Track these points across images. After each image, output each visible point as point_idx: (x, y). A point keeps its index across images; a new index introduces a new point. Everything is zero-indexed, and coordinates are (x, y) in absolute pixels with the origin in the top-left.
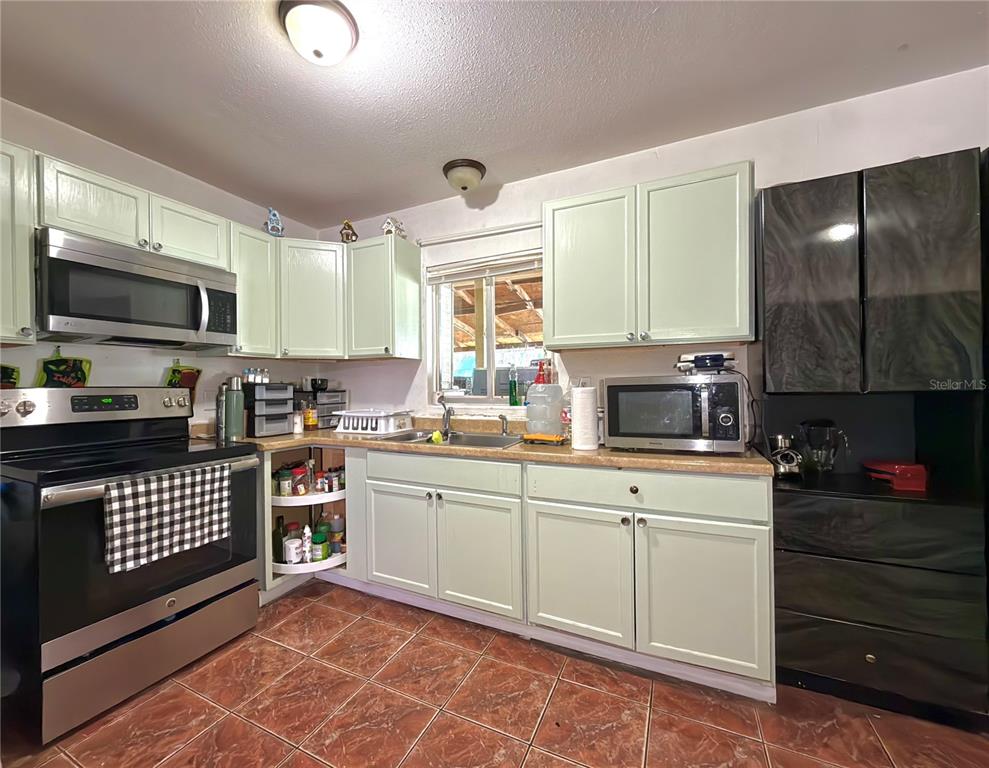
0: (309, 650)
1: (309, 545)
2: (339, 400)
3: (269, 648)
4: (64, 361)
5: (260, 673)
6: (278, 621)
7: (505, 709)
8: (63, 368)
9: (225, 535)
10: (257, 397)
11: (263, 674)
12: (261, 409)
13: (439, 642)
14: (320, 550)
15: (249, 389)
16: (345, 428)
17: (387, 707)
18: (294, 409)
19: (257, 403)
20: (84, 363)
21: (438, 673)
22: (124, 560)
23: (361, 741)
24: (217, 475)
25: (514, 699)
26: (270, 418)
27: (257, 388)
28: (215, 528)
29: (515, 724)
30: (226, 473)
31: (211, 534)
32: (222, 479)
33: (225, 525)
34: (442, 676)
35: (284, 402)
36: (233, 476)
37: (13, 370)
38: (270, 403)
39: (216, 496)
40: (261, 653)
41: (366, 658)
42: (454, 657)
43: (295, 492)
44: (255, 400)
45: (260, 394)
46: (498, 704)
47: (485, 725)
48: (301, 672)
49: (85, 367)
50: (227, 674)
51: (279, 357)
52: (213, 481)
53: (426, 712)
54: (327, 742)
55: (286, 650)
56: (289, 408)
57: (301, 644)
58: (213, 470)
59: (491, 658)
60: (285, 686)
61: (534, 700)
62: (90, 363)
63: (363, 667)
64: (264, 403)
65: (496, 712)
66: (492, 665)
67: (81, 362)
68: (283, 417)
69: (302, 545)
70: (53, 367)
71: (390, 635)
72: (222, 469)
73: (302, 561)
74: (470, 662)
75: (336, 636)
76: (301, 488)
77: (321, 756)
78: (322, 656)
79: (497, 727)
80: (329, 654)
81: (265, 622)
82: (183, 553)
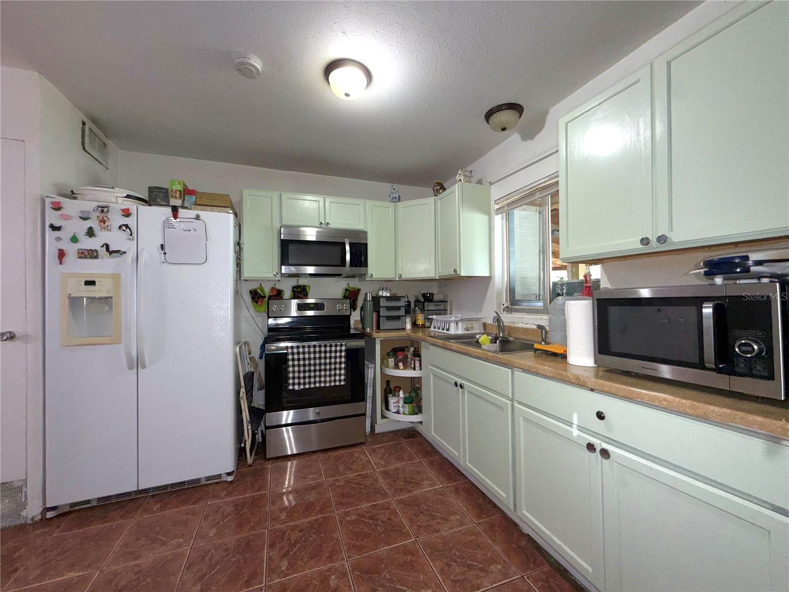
0: (379, 467)
1: (402, 403)
2: (442, 307)
3: (363, 457)
4: (299, 286)
5: (350, 467)
6: (377, 445)
7: (457, 568)
8: (299, 290)
9: (342, 383)
10: (381, 305)
11: (351, 468)
12: (383, 312)
13: (452, 499)
14: (407, 409)
15: (376, 299)
16: (435, 328)
17: (389, 519)
18: (406, 313)
19: (381, 309)
20: (307, 287)
21: (434, 517)
22: (294, 384)
23: (361, 528)
24: (338, 348)
25: (470, 567)
26: (389, 318)
27: (381, 299)
28: (337, 378)
29: (455, 582)
30: (343, 348)
31: (335, 381)
32: (341, 351)
33: (343, 378)
34: (436, 521)
35: (399, 308)
36: (347, 351)
37: (282, 291)
38: (389, 308)
39: (338, 360)
40: (357, 458)
41: (402, 485)
42: (455, 513)
43: (397, 367)
44: (380, 307)
45: (383, 303)
46: (455, 561)
47: (434, 567)
48: (366, 476)
49: (307, 289)
50: (337, 461)
51: (397, 279)
52: (336, 352)
53: (407, 536)
54: (348, 518)
55: (369, 462)
56: (402, 312)
57: (378, 462)
58: (336, 346)
59: (480, 529)
60: (354, 480)
61: (485, 577)
62: (309, 287)
63: (396, 490)
64: (385, 308)
65: (449, 565)
66: (477, 534)
67: (306, 286)
68: (398, 318)
69: (398, 402)
70: (295, 289)
71: (426, 479)
72: (341, 345)
73: (398, 412)
74: (462, 523)
75: (398, 465)
76: (401, 364)
77: (340, 523)
78: (382, 473)
79: (442, 575)
80: (386, 474)
81: (371, 443)
82: (320, 387)
